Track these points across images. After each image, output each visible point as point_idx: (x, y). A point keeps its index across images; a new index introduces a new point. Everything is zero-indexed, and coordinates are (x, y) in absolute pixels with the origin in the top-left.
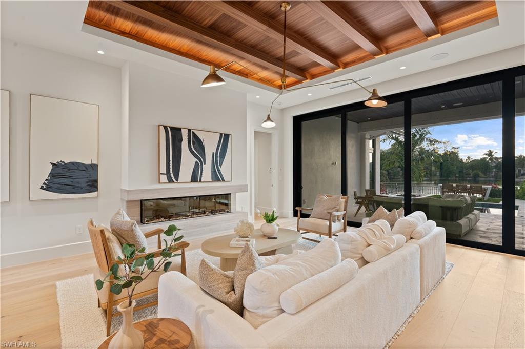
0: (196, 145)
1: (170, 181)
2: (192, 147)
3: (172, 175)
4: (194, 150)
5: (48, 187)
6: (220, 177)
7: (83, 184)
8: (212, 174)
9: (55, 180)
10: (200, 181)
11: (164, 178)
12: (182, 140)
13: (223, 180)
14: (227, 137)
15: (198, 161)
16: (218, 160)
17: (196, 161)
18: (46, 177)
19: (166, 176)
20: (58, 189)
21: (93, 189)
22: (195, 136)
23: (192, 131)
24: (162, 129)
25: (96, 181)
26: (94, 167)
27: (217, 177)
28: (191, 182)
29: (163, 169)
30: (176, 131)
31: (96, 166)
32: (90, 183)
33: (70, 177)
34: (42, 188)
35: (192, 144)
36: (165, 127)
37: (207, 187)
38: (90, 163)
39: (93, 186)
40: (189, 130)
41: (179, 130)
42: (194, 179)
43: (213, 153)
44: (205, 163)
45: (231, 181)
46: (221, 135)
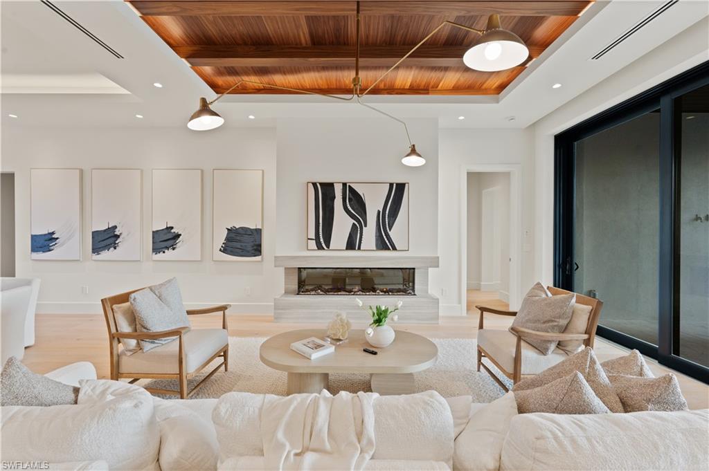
0: (354, 202)
1: (320, 247)
2: (348, 206)
3: (322, 240)
4: (350, 209)
5: (225, 250)
6: (388, 244)
7: (250, 249)
8: (377, 240)
9: (230, 244)
10: (359, 248)
11: (313, 244)
12: (335, 197)
13: (394, 248)
14: (401, 188)
15: (356, 223)
16: (387, 221)
17: (354, 223)
18: (223, 241)
19: (314, 242)
20: (231, 251)
21: (257, 253)
22: (352, 190)
23: (348, 184)
24: (311, 186)
25: (260, 245)
26: (259, 231)
27: (384, 243)
28: (347, 249)
29: (312, 235)
30: (328, 188)
31: (261, 230)
32: (255, 248)
33: (240, 241)
34: (220, 250)
35: (347, 201)
36: (314, 185)
37: (368, 256)
38: (254, 228)
39: (257, 250)
40: (344, 185)
41: (331, 185)
42: (351, 245)
43: (379, 212)
44: (366, 226)
45: (408, 250)
46: (391, 185)
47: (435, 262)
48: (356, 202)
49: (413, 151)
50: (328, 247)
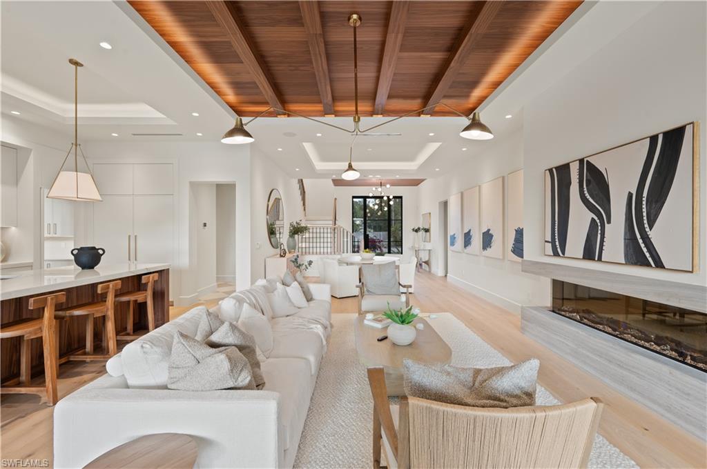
0: (593, 184)
1: (556, 254)
2: (586, 192)
3: (557, 243)
4: (588, 197)
5: (514, 251)
6: (647, 255)
9: (517, 244)
10: (600, 259)
11: (549, 248)
12: (570, 183)
13: (659, 265)
15: (596, 218)
16: (644, 210)
17: (593, 218)
18: (513, 242)
19: (550, 244)
22: (592, 168)
23: (585, 160)
27: (639, 254)
28: (584, 258)
29: (548, 235)
30: (564, 172)
34: (511, 251)
35: (585, 186)
36: (550, 172)
37: (613, 274)
40: (581, 161)
41: (567, 167)
42: (589, 254)
43: (630, 195)
44: (609, 222)
45: (692, 272)
46: (654, 138)
48: (596, 183)
50: (563, 253)
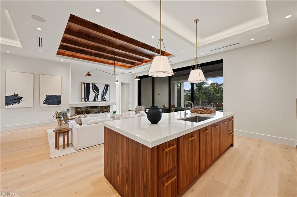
0: (95, 89)
1: (86, 101)
3: (86, 99)
4: (95, 91)
5: (45, 103)
7: (56, 102)
8: (102, 99)
9: (47, 101)
10: (97, 101)
11: (83, 100)
12: (90, 87)
13: (106, 101)
14: (108, 86)
16: (104, 94)
17: (96, 95)
18: (44, 100)
19: (84, 99)
20: (48, 103)
21: (59, 103)
22: (95, 86)
24: (83, 84)
25: (60, 101)
26: (60, 97)
27: (103, 100)
28: (94, 101)
29: (83, 97)
31: (61, 96)
32: (58, 102)
33: (52, 100)
34: (43, 103)
36: (84, 83)
37: (100, 103)
38: (58, 95)
39: (59, 102)
40: (93, 84)
41: (89, 84)
43: (102, 91)
44: (99, 95)
45: (109, 101)
46: (105, 85)
47: (115, 104)
48: (96, 89)
49: (117, 81)
50: (88, 101)
